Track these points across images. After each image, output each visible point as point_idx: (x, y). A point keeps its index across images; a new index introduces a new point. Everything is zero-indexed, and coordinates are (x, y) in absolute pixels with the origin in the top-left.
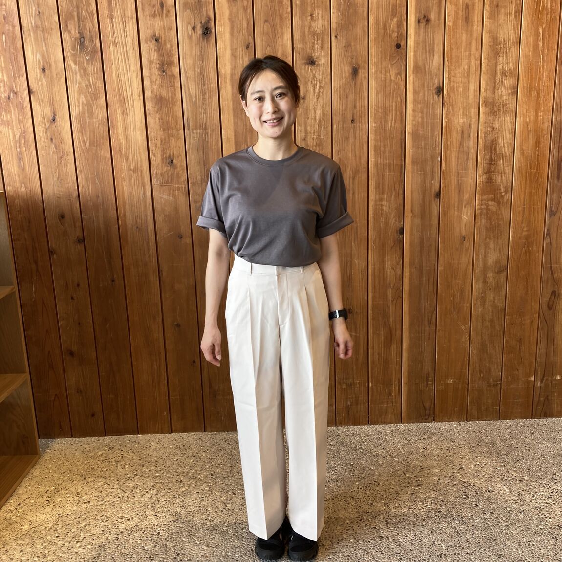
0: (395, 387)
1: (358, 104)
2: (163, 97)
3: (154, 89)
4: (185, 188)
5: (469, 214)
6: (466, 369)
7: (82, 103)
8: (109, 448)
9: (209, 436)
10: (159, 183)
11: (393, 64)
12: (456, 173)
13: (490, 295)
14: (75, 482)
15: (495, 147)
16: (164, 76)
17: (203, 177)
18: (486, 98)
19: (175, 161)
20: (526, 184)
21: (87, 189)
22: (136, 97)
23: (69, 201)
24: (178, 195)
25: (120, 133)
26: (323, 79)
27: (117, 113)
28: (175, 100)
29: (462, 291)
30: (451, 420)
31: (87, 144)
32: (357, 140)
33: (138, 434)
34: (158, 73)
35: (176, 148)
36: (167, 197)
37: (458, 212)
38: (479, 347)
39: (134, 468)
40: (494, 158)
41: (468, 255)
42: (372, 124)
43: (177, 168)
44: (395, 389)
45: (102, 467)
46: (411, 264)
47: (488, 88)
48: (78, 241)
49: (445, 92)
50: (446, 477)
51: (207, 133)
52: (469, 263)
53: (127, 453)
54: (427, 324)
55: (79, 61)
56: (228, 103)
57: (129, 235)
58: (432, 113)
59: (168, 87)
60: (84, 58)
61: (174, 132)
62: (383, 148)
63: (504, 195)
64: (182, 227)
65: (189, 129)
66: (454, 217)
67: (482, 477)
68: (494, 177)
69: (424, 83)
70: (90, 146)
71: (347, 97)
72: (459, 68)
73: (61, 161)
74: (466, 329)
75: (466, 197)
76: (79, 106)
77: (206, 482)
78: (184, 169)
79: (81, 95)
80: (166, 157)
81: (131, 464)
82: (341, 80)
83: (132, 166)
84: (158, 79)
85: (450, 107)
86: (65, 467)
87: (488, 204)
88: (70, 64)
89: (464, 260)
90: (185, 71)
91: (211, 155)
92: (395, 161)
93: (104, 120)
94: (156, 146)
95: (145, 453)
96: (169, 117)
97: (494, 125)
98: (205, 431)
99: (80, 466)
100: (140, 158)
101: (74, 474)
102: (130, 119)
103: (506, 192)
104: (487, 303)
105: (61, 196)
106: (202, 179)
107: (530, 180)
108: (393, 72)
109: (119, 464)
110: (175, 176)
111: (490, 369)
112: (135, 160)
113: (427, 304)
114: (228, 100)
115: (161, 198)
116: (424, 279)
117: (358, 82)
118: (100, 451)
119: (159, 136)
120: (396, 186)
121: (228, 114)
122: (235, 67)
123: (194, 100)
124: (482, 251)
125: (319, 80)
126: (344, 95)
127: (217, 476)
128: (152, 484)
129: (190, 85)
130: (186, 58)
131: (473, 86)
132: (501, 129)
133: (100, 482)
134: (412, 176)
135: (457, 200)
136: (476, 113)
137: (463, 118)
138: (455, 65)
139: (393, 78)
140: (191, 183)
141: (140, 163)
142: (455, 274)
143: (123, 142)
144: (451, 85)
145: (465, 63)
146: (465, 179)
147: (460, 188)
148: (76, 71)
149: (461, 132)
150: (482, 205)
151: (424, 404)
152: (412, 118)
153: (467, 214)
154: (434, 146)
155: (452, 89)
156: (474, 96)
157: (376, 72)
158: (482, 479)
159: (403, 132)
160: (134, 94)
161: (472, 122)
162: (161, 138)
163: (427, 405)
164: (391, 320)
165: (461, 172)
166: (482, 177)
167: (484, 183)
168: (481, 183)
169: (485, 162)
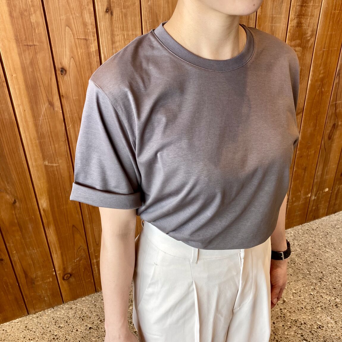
20: (329, 26)
63: (310, 39)
103: (312, 36)
107: (333, 22)
146: (278, 25)
165: (275, 17)
166: (293, 22)
167: (294, 28)
168: (292, 28)
169: (297, 4)
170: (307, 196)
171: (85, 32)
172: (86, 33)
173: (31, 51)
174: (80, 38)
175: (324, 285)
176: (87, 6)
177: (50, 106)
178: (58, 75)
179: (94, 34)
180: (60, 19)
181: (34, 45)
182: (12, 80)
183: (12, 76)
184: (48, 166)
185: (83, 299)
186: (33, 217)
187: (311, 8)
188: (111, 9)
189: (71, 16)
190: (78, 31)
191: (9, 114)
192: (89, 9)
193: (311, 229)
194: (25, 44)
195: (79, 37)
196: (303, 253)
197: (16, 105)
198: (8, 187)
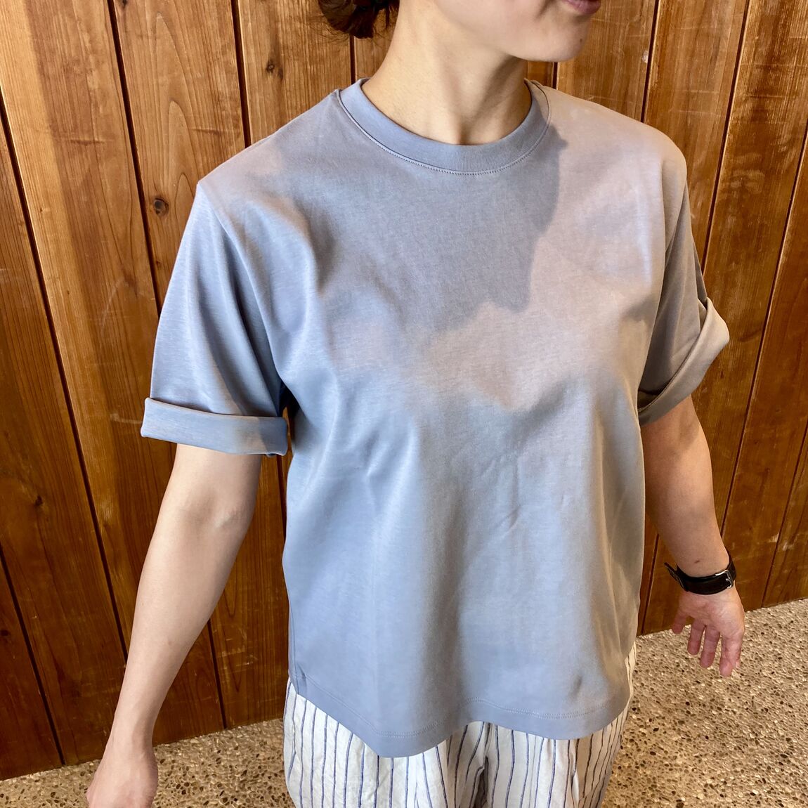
5: (699, 204)
9: (76, 781)
12: (684, 98)
13: (719, 390)
15: (786, 19)
40: (780, 52)
63: (786, 152)
68: (769, 105)
87: (746, 177)
98: (63, 763)
103: (791, 143)
146: (702, 113)
154: (636, 18)
165: (695, 93)
166: (742, 107)
167: (745, 122)
168: (739, 122)
169: (755, 63)
170: (770, 541)
171: (215, 116)
172: (217, 119)
173: (87, 157)
174: (204, 129)
175: (791, 774)
176: (223, 54)
177: (127, 285)
178: (148, 213)
179: (238, 121)
180: (158, 84)
181: (95, 142)
182: (40, 220)
183: (41, 210)
184: (118, 423)
185: (193, 741)
186: (80, 539)
187: (791, 74)
188: (279, 63)
189: (184, 79)
190: (199, 113)
191: (32, 298)
192: (227, 63)
193: (776, 624)
194: (74, 139)
195: (200, 128)
196: (747, 683)
197: (49, 279)
198: (24, 467)
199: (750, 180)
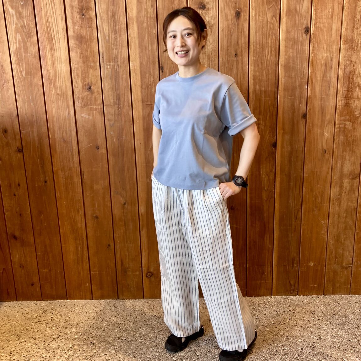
0: (267, 268)
1: (240, 42)
2: (83, 35)
3: (75, 29)
4: (101, 109)
5: (329, 131)
6: (324, 255)
7: (19, 41)
8: (44, 311)
9: (121, 303)
10: (80, 105)
11: (269, 9)
12: (320, 99)
13: (345, 197)
14: (10, 342)
15: (352, 77)
16: (83, 18)
17: (115, 100)
18: (346, 36)
19: (92, 88)
21: (24, 109)
22: (61, 35)
23: (10, 119)
24: (96, 114)
25: (49, 65)
26: (212, 21)
27: (46, 49)
28: (92, 38)
29: (323, 194)
30: (311, 294)
31: (24, 74)
32: (239, 71)
33: (67, 299)
34: (78, 16)
35: (93, 77)
36: (87, 116)
37: (321, 130)
38: (335, 238)
39: (60, 330)
40: (352, 86)
41: (328, 165)
42: (252, 58)
43: (94, 93)
44: (267, 269)
45: (34, 328)
46: (282, 171)
47: (348, 28)
48: (18, 150)
49: (312, 31)
50: (307, 347)
51: (118, 65)
52: (328, 171)
53: (56, 316)
54: (294, 220)
55: (15, 5)
56: (135, 41)
57: (57, 146)
58: (301, 48)
59: (86, 28)
60: (19, 4)
61: (92, 64)
62: (260, 78)
63: (359, 116)
64: (99, 140)
65: (103, 62)
66: (318, 134)
67: (338, 348)
68: (350, 102)
69: (295, 25)
70: (26, 75)
71: (231, 35)
72: (325, 11)
73: (4, 87)
74: (325, 223)
75: (328, 117)
76: (16, 43)
77: (113, 345)
78: (100, 94)
79: (18, 33)
80: (85, 84)
81: (57, 326)
82: (226, 21)
83: (59, 91)
84: (79, 21)
85: (316, 44)
86: (5, 328)
87: (346, 124)
88: (8, 9)
89: (325, 169)
90: (100, 14)
91: (121, 83)
92: (270, 89)
93: (37, 55)
94: (77, 75)
95: (69, 317)
96: (87, 51)
97: (352, 59)
98: (118, 298)
99: (18, 327)
100: (66, 84)
101: (12, 335)
102: (57, 54)
104: (342, 204)
105: (4, 115)
106: (114, 102)
108: (269, 15)
109: (48, 326)
110: (93, 99)
111: (343, 255)
112: (61, 87)
113: (294, 203)
114: (134, 38)
115: (82, 116)
116: (292, 183)
117: (241, 23)
118: (36, 313)
119: (80, 67)
120: (271, 108)
121: (135, 50)
122: (140, 11)
123: (107, 38)
124: (340, 162)
125: (209, 21)
126: (229, 34)
127: (123, 340)
128: (71, 346)
129: (104, 26)
130: (100, 4)
131: (335, 27)
132: (358, 62)
133: (31, 342)
134: (284, 101)
135: (320, 120)
136: (338, 49)
137: (326, 53)
138: (322, 9)
139: (269, 20)
140: (105, 105)
141: (65, 89)
142: (317, 180)
143: (52, 72)
144: (317, 26)
145: (330, 7)
146: (327, 103)
147: (323, 111)
148: (13, 14)
149: (325, 64)
150: (340, 124)
151: (290, 281)
152: (284, 53)
153: (328, 132)
154: (302, 76)
155: (318, 29)
156: (336, 34)
157: (256, 15)
158: (337, 350)
159: (277, 64)
160: (59, 34)
161: (334, 57)
162: (81, 69)
163: (292, 282)
164: (265, 215)
165: (324, 97)
166: (341, 102)
168: (340, 106)
169: (344, 89)
181: (152, 105)
182: (136, 123)
187: (357, 93)
194: (147, 104)
197: (136, 139)
198: (122, 192)
199: (347, 125)
